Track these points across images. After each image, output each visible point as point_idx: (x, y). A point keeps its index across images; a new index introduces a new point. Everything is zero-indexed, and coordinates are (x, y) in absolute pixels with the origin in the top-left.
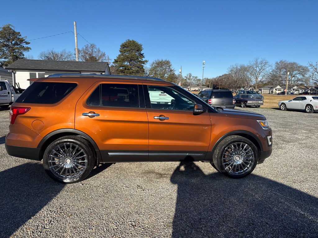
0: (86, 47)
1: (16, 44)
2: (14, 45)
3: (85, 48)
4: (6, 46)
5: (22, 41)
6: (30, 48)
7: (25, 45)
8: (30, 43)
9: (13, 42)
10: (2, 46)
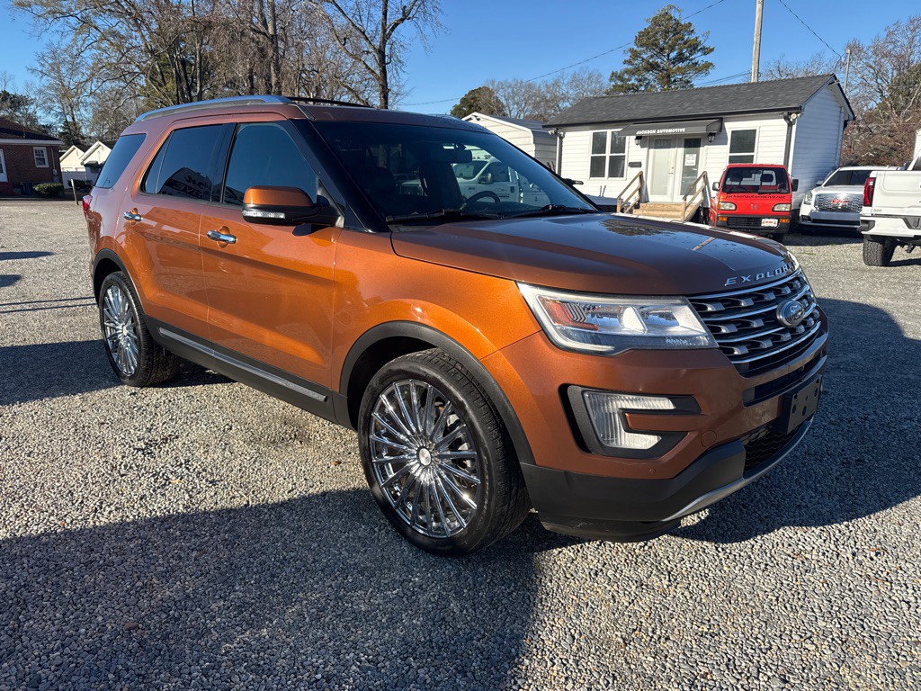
0: (890, 34)
1: (680, 58)
2: (675, 61)
3: (883, 35)
4: (653, 67)
5: (694, 47)
6: (711, 64)
7: (699, 58)
8: (712, 50)
9: (673, 55)
10: (645, 69)
